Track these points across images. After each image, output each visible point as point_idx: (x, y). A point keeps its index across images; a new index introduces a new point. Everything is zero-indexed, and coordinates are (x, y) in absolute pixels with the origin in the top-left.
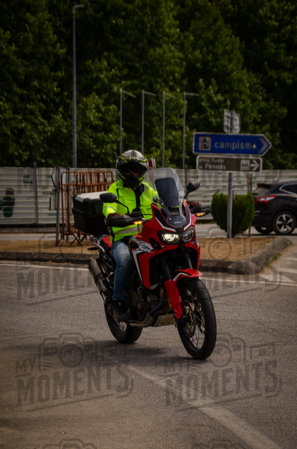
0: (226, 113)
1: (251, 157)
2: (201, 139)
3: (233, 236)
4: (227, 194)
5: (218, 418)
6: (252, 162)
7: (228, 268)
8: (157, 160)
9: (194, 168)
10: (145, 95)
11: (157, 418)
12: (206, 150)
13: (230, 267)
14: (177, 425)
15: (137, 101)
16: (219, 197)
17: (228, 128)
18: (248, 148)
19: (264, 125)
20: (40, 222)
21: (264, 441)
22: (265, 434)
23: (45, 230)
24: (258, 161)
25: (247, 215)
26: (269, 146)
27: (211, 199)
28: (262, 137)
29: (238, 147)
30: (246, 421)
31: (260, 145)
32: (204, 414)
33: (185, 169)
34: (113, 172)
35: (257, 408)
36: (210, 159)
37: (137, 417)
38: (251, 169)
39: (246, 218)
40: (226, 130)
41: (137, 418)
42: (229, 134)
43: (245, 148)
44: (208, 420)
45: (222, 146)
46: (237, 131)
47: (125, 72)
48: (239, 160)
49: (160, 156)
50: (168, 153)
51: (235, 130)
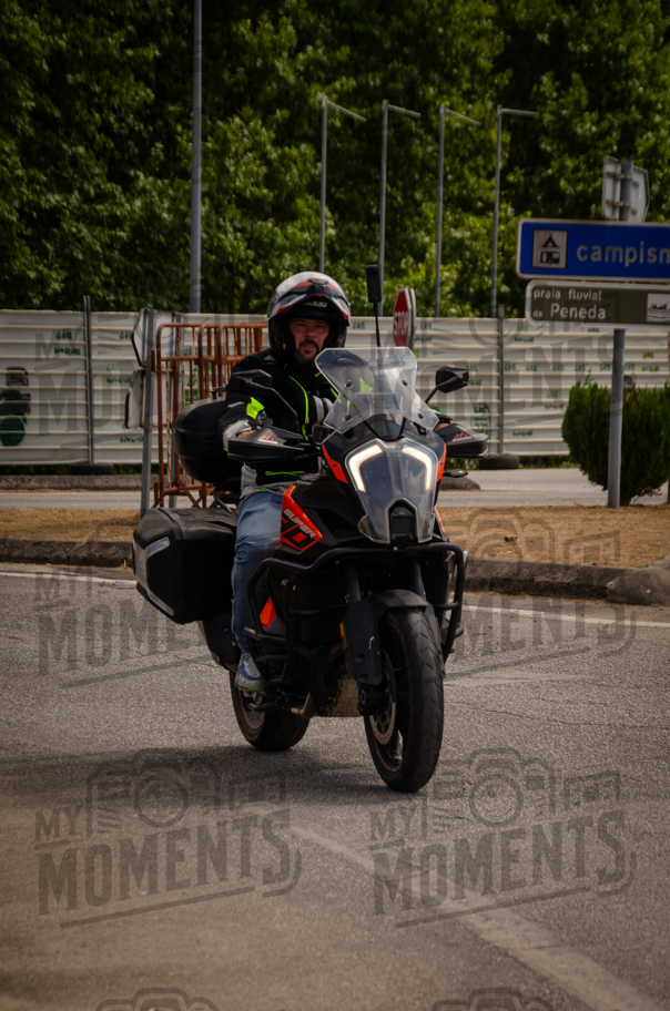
0: (609, 166)
2: (540, 237)
3: (625, 501)
4: (609, 386)
5: (561, 977)
7: (606, 588)
8: (421, 292)
9: (521, 315)
10: (392, 114)
11: (398, 973)
12: (554, 266)
13: (611, 584)
14: (451, 993)
15: (370, 131)
16: (588, 394)
17: (614, 207)
20: (99, 460)
23: (111, 480)
25: (663, 445)
27: (566, 399)
29: (641, 261)
30: (633, 986)
32: (524, 966)
33: (497, 316)
35: (663, 952)
36: (565, 290)
37: (348, 970)
39: (661, 452)
40: (607, 212)
41: (346, 974)
42: (618, 223)
43: (661, 261)
44: (533, 982)
45: (596, 257)
46: (638, 217)
47: (344, 52)
48: (644, 294)
49: (427, 282)
50: (448, 274)
51: (634, 212)
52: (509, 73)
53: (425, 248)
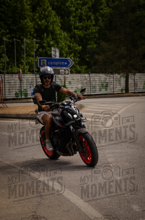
0: (53, 49)
1: (65, 68)
2: (42, 60)
6: (65, 70)
8: (23, 70)
10: (16, 41)
12: (44, 65)
15: (12, 44)
17: (54, 55)
18: (63, 64)
19: (71, 54)
21: (72, 195)
22: (73, 192)
24: (68, 70)
25: (64, 94)
26: (72, 63)
28: (69, 59)
29: (59, 64)
31: (68, 63)
33: (35, 74)
34: (2, 76)
35: (69, 180)
38: (65, 74)
39: (63, 96)
40: (53, 56)
42: (55, 58)
45: (51, 64)
46: (58, 57)
47: (8, 31)
48: (59, 70)
49: (24, 68)
50: (27, 67)
51: (57, 56)
52: (36, 34)
53: (23, 63)
